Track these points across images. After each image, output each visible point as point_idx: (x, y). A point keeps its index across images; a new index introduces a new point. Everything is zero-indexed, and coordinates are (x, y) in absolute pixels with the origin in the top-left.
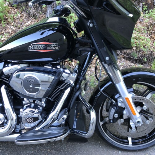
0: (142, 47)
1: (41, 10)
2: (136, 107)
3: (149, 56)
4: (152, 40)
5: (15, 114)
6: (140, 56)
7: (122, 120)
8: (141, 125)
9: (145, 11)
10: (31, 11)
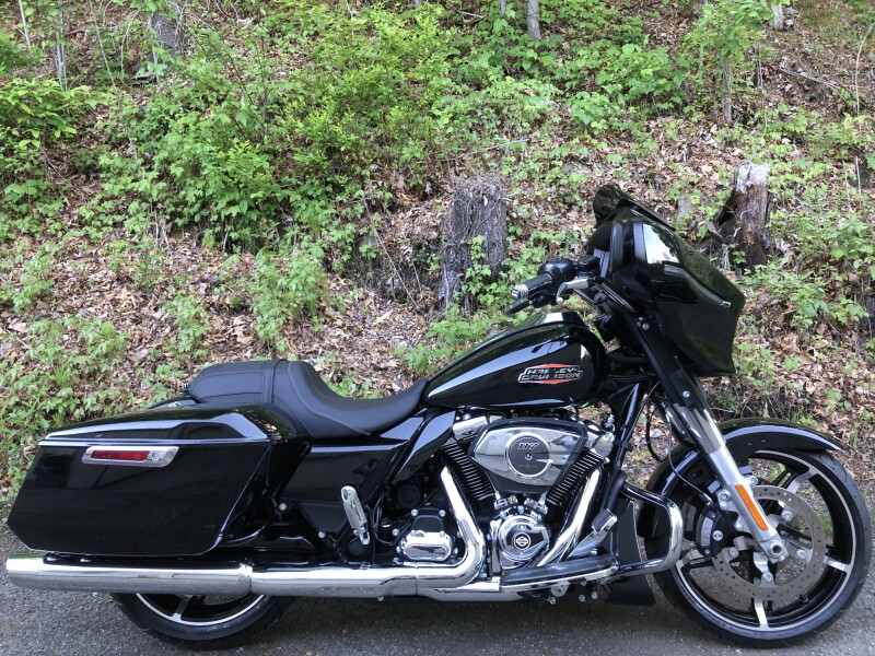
0: (749, 377)
1: (420, 278)
2: (767, 514)
3: (774, 404)
4: (778, 353)
5: (482, 534)
6: (748, 405)
7: (732, 549)
8: (783, 558)
9: (742, 266)
10: (389, 282)
